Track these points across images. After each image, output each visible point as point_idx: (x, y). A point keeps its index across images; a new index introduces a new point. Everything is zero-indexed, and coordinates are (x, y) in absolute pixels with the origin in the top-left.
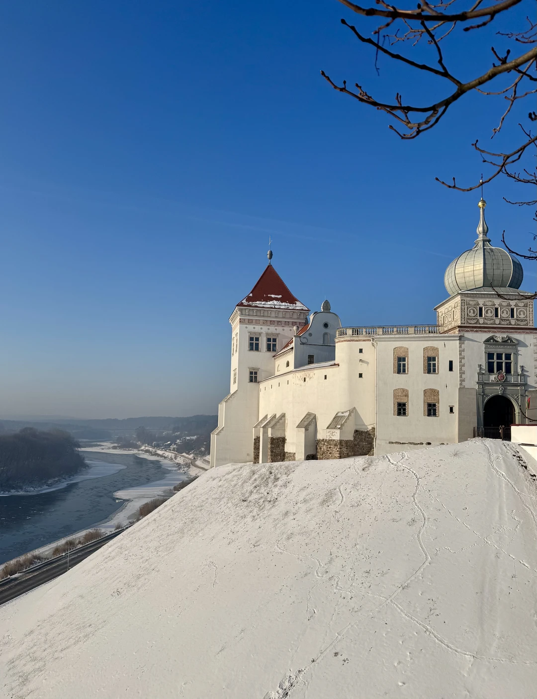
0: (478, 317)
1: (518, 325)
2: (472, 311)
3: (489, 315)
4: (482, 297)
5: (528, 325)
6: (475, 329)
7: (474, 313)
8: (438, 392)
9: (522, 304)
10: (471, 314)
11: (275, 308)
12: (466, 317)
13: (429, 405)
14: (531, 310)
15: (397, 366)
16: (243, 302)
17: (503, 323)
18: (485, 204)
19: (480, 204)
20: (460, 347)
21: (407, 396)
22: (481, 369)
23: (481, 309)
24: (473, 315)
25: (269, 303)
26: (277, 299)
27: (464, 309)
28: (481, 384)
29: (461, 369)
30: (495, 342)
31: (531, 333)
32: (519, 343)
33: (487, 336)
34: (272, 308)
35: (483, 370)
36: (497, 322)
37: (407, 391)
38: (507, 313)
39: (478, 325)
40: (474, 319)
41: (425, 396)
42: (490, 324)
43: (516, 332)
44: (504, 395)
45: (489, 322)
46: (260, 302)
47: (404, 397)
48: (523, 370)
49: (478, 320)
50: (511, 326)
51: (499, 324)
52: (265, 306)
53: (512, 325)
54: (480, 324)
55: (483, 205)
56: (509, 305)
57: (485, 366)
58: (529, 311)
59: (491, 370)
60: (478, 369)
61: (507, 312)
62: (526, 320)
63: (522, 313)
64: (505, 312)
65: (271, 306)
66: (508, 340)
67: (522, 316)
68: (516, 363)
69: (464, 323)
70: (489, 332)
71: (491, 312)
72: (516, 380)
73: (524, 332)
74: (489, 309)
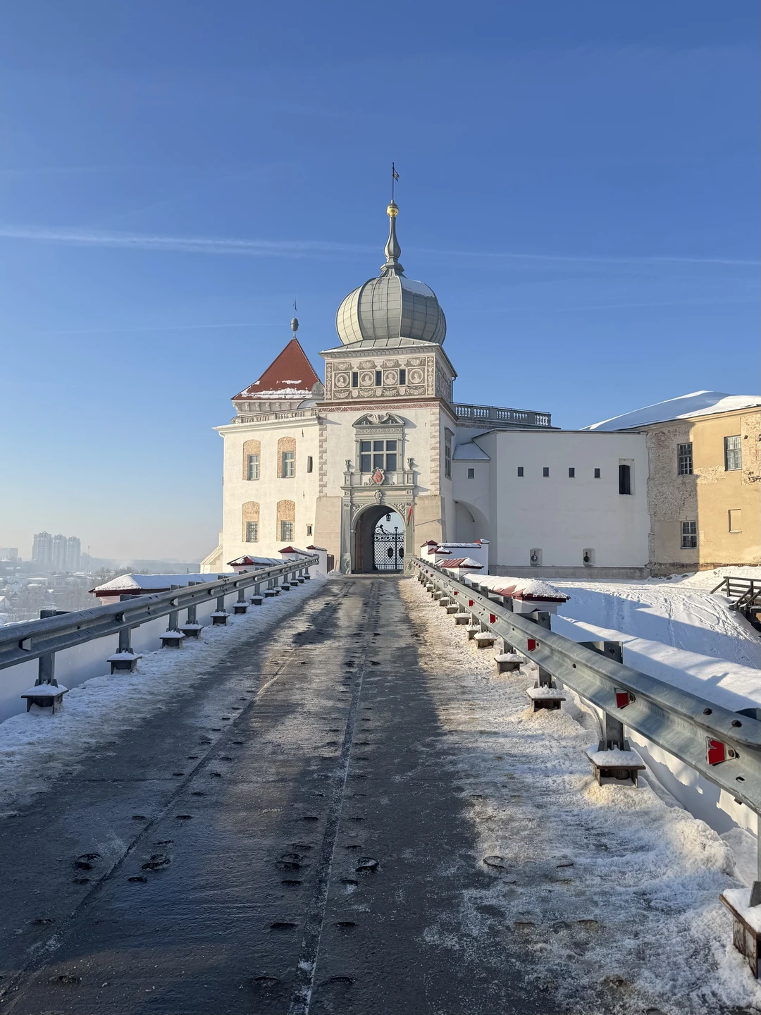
0: (351, 388)
1: (411, 395)
2: (342, 380)
3: (367, 382)
4: (356, 357)
5: (425, 394)
6: (343, 407)
7: (344, 382)
8: (294, 505)
9: (416, 362)
10: (341, 384)
11: (285, 399)
12: (333, 388)
13: (284, 524)
14: (430, 370)
15: (246, 469)
16: (242, 393)
17: (387, 393)
18: (396, 210)
19: (389, 210)
20: (321, 435)
21: (257, 512)
22: (349, 466)
23: (355, 375)
24: (343, 385)
25: (279, 392)
26: (292, 386)
27: (331, 377)
28: (348, 490)
29: (321, 469)
30: (369, 425)
31: (427, 405)
32: (406, 423)
33: (358, 415)
34: (281, 399)
35: (353, 467)
36: (379, 392)
37: (258, 505)
38: (393, 378)
39: (351, 400)
40: (344, 392)
41: (278, 511)
42: (368, 397)
43: (404, 407)
44: (383, 504)
45: (366, 394)
46: (267, 392)
47: (255, 515)
48: (411, 465)
49: (351, 392)
50: (399, 398)
51: (382, 396)
52: (271, 397)
53: (401, 396)
54: (352, 398)
55: (393, 211)
56: (397, 364)
57: (355, 463)
58: (428, 372)
59: (364, 468)
60: (345, 467)
61: (394, 376)
62: (423, 386)
63: (416, 376)
64: (391, 376)
65: (280, 396)
66: (388, 419)
67: (417, 380)
68: (403, 455)
69: (331, 399)
70: (364, 409)
71: (370, 379)
72: (401, 480)
73: (415, 406)
74: (367, 374)
